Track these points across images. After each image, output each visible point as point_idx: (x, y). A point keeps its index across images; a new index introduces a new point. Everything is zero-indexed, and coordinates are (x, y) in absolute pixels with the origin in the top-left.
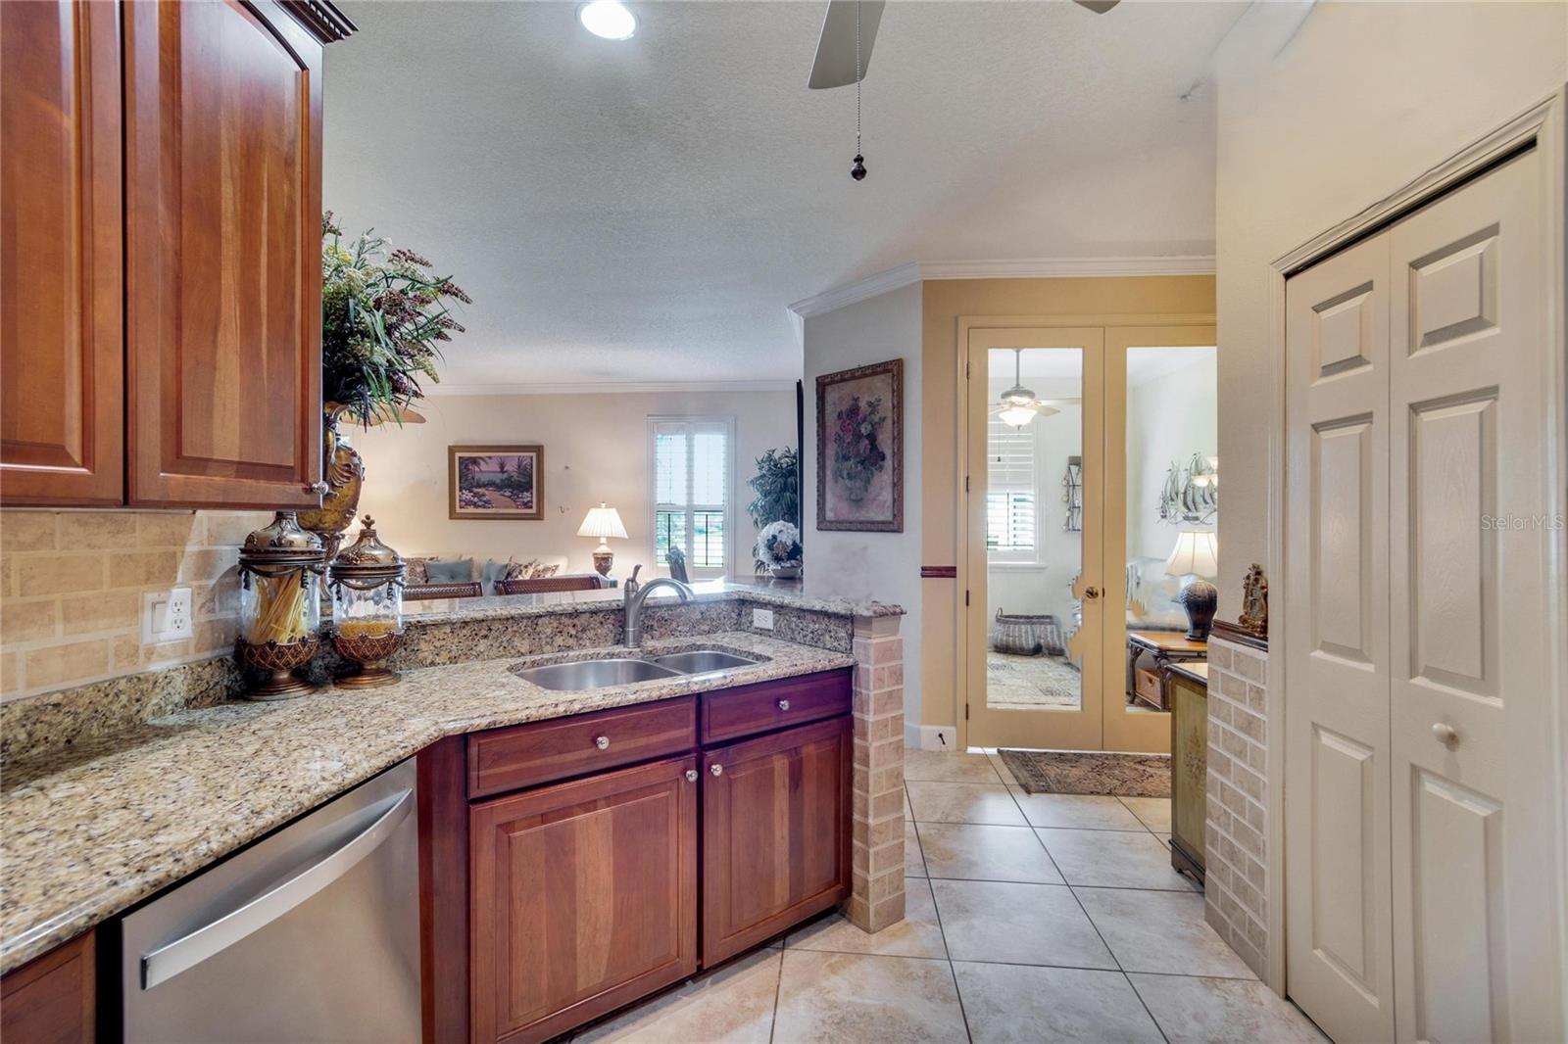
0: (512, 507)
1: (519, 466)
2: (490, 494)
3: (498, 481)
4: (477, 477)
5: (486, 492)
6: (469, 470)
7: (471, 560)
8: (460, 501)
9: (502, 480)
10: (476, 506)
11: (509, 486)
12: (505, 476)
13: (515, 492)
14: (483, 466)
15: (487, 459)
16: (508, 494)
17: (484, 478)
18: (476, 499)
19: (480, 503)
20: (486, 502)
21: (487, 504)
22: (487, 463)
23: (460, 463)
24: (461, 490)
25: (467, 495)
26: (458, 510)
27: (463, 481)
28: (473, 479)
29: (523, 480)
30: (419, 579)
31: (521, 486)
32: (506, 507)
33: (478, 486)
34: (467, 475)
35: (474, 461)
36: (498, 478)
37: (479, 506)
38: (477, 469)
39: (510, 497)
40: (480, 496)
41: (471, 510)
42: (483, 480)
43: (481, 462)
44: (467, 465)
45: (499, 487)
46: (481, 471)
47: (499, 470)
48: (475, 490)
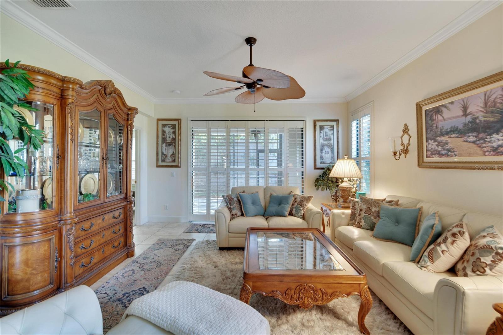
0: (477, 155)
1: (486, 104)
2: (453, 141)
3: (461, 127)
4: (440, 125)
5: (449, 140)
6: (433, 120)
7: (420, 209)
8: (427, 151)
9: (465, 125)
10: (440, 155)
11: (473, 130)
12: (469, 118)
13: (480, 136)
14: (446, 114)
15: (450, 106)
16: (472, 139)
17: (446, 126)
18: (440, 148)
19: (444, 152)
20: (449, 150)
21: (450, 152)
22: (449, 110)
23: (426, 115)
24: (427, 141)
25: (433, 145)
26: (426, 160)
27: (429, 130)
28: (437, 128)
29: (492, 119)
30: (372, 218)
31: (489, 128)
32: (470, 155)
33: (442, 134)
34: (432, 126)
35: (437, 110)
36: (460, 122)
37: (443, 155)
38: (440, 118)
39: (474, 142)
40: (442, 144)
41: (436, 159)
42: (445, 128)
43: (444, 110)
44: (431, 116)
45: (460, 132)
46: (444, 120)
47: (462, 114)
48: (439, 139)
